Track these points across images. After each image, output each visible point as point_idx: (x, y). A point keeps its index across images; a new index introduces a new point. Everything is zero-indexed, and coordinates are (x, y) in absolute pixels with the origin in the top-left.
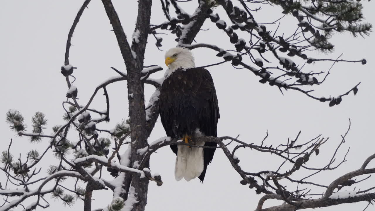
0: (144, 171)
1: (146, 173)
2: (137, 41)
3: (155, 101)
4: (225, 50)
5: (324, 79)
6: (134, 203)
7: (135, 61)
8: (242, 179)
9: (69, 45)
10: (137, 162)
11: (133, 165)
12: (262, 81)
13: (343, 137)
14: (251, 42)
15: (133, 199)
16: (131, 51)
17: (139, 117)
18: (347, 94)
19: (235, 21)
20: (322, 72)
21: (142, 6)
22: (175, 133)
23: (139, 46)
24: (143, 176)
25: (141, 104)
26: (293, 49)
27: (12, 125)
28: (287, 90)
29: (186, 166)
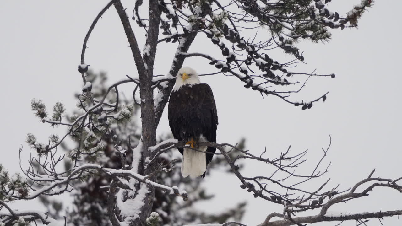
0: (173, 189)
1: (174, 190)
2: (148, 54)
3: (159, 101)
4: (217, 59)
5: (300, 90)
6: (146, 193)
7: (147, 72)
8: (242, 184)
9: (84, 47)
10: (149, 157)
11: (145, 160)
12: (247, 87)
13: (325, 152)
14: (233, 48)
15: (146, 189)
16: (143, 64)
17: (150, 119)
18: (317, 100)
19: (220, 29)
20: (297, 82)
21: (152, 24)
22: (182, 138)
23: (150, 59)
24: (172, 192)
25: (151, 108)
26: (276, 65)
27: (36, 112)
28: (267, 95)
29: (192, 165)
